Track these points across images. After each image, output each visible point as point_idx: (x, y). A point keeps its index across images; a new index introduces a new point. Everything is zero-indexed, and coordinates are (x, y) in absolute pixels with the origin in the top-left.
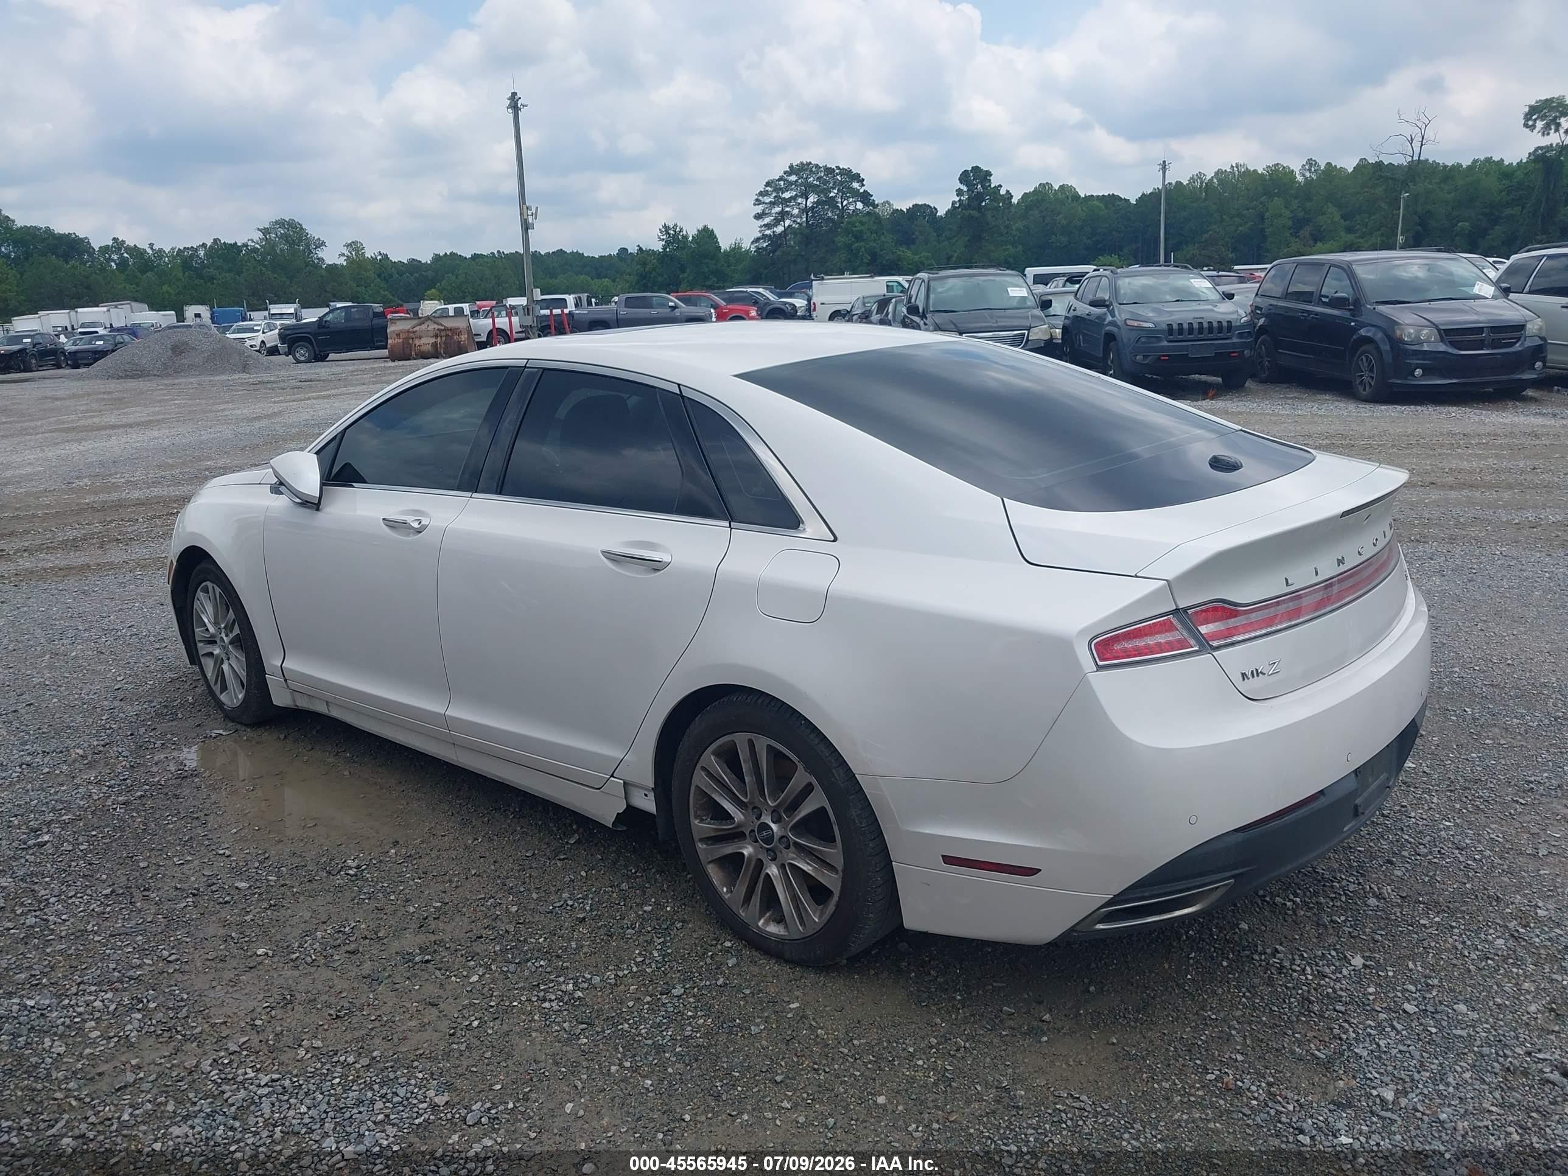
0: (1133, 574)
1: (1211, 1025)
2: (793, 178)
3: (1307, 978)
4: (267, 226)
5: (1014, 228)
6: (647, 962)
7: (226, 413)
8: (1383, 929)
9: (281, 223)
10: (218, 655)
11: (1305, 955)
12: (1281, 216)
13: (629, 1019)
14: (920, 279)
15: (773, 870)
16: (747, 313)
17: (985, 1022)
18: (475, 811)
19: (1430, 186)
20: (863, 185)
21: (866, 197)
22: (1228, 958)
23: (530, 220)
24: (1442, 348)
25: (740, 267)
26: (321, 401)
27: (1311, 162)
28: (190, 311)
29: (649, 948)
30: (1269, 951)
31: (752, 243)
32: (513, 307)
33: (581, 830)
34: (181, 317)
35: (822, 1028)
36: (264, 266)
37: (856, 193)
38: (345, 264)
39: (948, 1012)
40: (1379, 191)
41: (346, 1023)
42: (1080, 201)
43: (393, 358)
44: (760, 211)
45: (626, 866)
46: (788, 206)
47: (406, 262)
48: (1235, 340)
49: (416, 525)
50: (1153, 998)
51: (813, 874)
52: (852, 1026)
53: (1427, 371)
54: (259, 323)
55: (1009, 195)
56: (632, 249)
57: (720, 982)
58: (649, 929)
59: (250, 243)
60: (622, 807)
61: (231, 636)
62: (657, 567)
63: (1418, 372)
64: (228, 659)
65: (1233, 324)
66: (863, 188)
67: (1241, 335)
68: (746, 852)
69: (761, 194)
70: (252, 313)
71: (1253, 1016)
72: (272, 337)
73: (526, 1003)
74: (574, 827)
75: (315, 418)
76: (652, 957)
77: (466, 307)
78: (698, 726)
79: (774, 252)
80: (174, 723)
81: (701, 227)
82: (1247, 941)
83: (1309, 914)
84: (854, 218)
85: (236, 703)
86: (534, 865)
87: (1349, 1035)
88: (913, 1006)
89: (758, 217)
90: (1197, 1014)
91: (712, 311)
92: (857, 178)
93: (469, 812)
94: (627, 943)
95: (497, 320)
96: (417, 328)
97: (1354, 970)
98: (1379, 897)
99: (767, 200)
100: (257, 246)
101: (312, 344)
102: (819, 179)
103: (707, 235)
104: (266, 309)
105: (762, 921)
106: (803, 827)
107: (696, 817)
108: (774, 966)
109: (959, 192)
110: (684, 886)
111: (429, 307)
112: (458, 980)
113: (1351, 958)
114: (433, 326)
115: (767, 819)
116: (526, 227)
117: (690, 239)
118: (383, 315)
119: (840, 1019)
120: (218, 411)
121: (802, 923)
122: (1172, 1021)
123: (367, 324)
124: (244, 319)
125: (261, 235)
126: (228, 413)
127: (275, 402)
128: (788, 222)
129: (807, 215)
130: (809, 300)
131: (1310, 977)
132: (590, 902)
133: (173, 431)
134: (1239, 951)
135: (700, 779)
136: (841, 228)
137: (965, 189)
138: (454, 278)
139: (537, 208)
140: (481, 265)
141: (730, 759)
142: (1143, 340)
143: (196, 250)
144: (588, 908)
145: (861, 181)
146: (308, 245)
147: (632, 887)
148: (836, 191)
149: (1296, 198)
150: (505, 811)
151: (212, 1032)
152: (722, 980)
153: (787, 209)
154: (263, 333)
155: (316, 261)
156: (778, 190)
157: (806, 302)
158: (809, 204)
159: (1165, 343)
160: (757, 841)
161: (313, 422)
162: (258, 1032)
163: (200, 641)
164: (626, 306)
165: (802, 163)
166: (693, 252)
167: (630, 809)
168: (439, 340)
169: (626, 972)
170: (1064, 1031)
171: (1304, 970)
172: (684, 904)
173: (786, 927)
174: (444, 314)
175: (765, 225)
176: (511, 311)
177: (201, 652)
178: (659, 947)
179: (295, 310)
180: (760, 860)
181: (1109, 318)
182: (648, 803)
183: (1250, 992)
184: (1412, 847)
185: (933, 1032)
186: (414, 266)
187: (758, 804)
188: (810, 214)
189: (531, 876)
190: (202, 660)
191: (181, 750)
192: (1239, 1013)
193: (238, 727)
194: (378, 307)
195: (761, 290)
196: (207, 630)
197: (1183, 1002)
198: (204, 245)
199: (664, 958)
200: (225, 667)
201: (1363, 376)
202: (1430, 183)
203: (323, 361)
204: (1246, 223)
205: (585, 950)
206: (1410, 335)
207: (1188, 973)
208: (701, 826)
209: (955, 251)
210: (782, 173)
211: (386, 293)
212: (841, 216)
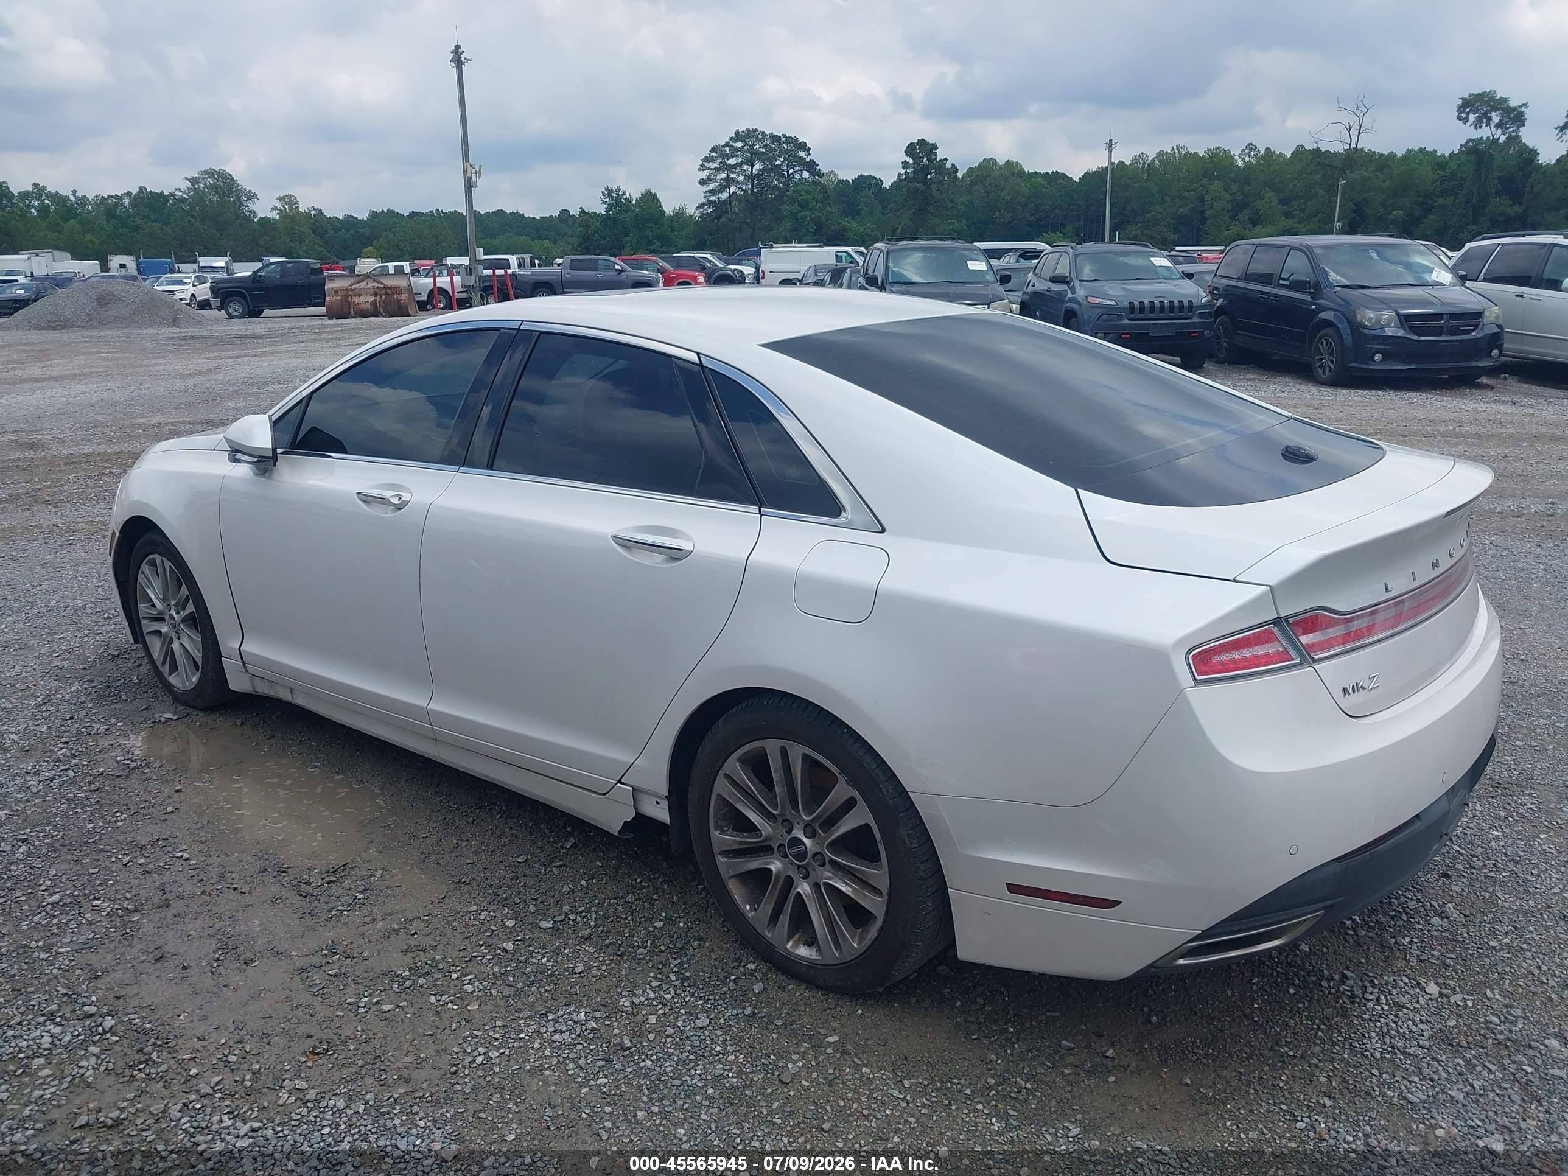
0: (1231, 579)
1: (1290, 1063)
2: (739, 144)
3: (1382, 1008)
4: (195, 175)
5: (959, 202)
6: (665, 987)
7: (156, 368)
8: (1452, 952)
9: (210, 173)
10: (167, 634)
11: (1376, 982)
12: (1220, 198)
13: (652, 1055)
14: (878, 249)
15: (804, 888)
16: (695, 279)
17: (1043, 1059)
18: (458, 809)
19: (1366, 174)
20: (809, 154)
21: (812, 167)
22: (1294, 985)
23: (474, 179)
24: (1401, 333)
25: (684, 233)
26: (258, 359)
27: (1251, 147)
28: (115, 261)
29: (664, 970)
30: (1337, 977)
31: (697, 208)
32: (454, 267)
33: (576, 833)
34: (105, 267)
35: (866, 1066)
36: (193, 216)
37: (801, 162)
38: (277, 217)
39: (1002, 1047)
40: (1317, 177)
41: (332, 1059)
42: (1024, 178)
43: (331, 315)
44: (705, 177)
45: (629, 874)
46: (733, 173)
47: (341, 218)
48: (1195, 320)
49: (395, 501)
50: (1222, 1031)
51: (853, 896)
52: (899, 1063)
53: (1386, 357)
54: (190, 275)
55: (955, 169)
56: (575, 211)
57: (748, 1011)
58: (663, 948)
59: (177, 193)
60: (630, 815)
61: (183, 614)
62: (675, 555)
63: (1378, 357)
64: (179, 638)
65: (1195, 304)
66: (809, 157)
67: (1201, 315)
68: (773, 868)
69: (706, 159)
70: (180, 265)
71: (1333, 1053)
72: (203, 291)
73: (534, 1035)
74: (569, 829)
75: (252, 376)
76: (670, 982)
77: (406, 265)
78: (722, 728)
79: (718, 218)
80: (119, 706)
81: (644, 191)
82: (1311, 964)
83: (1371, 934)
84: (799, 188)
85: (189, 686)
86: (527, 872)
87: (1440, 1075)
88: (963, 1040)
89: (703, 182)
90: (1272, 1049)
91: (660, 275)
92: (803, 147)
93: (451, 811)
94: (639, 964)
95: (438, 279)
96: (356, 286)
97: (1430, 999)
98: (1442, 915)
99: (712, 165)
100: (185, 196)
101: (246, 299)
102: (765, 146)
103: (650, 199)
104: (195, 261)
105: (791, 943)
106: (843, 844)
107: (716, 829)
108: (805, 992)
109: (905, 165)
110: (696, 898)
111: (367, 264)
112: (455, 1007)
113: (1424, 985)
114: (372, 285)
115: (799, 833)
116: (469, 185)
117: (634, 202)
118: (320, 271)
119: (884, 1055)
120: (149, 366)
121: (838, 946)
122: (1247, 1058)
123: (301, 280)
124: (172, 271)
125: (189, 185)
126: (161, 368)
127: (209, 358)
128: (733, 189)
129: (753, 182)
130: (757, 268)
131: (1386, 1008)
132: (594, 916)
133: (102, 386)
134: (1304, 976)
135: (721, 786)
136: (787, 196)
137: (911, 161)
138: (391, 236)
139: (481, 166)
140: (419, 224)
141: (758, 766)
142: (1105, 317)
143: (120, 198)
144: (592, 923)
145: (808, 150)
146: (239, 197)
147: (639, 899)
148: (782, 159)
149: (1235, 182)
150: (490, 810)
151: (179, 1070)
152: (750, 1009)
153: (733, 176)
154: (193, 286)
155: (247, 214)
156: (724, 156)
157: (754, 270)
158: (755, 172)
159: (1127, 322)
160: (786, 856)
161: (251, 380)
162: (232, 1070)
163: (144, 618)
164: (571, 269)
165: (748, 130)
166: (637, 216)
167: (640, 818)
168: (378, 298)
169: (642, 999)
170: (1131, 1068)
171: (1378, 999)
172: (698, 919)
173: (819, 950)
174: (384, 272)
175: (710, 191)
176: (452, 271)
177: (146, 630)
178: (676, 969)
179: (227, 263)
180: (790, 876)
181: (1070, 295)
182: (661, 813)
183: (1324, 1024)
184: (1465, 860)
185: (989, 1070)
186: (350, 222)
187: (788, 817)
188: (756, 182)
189: (525, 885)
190: (147, 638)
191: (126, 735)
192: (1317, 1049)
193: (190, 710)
194: (315, 263)
195: (708, 256)
196: (153, 606)
197: (1255, 1035)
198: (129, 193)
199: (682, 983)
200: (175, 646)
201: (1322, 359)
202: (1366, 171)
203: (257, 317)
204: (1187, 205)
205: (595, 972)
206: (1370, 319)
207: (1254, 1001)
208: (722, 838)
209: (900, 224)
210: (727, 139)
211: (322, 249)
212: (786, 185)
